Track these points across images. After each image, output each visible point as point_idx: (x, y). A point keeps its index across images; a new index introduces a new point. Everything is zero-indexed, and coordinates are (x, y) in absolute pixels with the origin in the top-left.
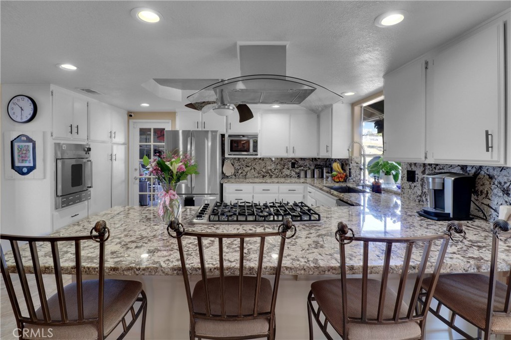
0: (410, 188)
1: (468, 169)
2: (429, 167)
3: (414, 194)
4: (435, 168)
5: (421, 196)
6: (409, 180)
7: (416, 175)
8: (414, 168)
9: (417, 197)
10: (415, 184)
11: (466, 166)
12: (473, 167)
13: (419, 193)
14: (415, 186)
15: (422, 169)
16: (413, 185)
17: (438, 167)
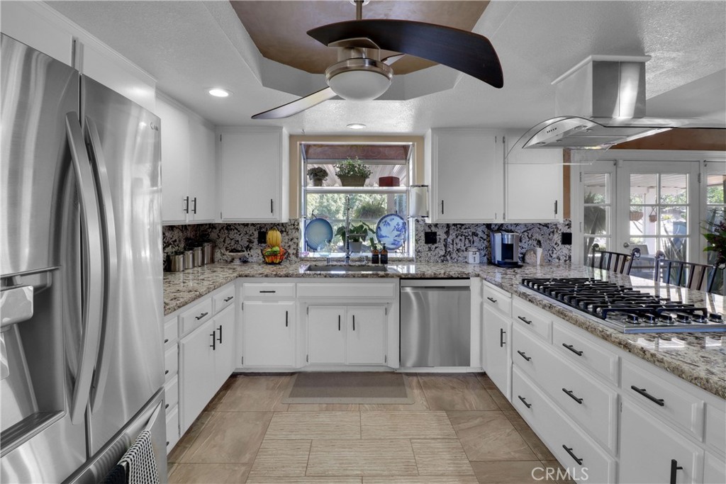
0: (430, 249)
1: (493, 226)
2: (453, 227)
3: (435, 255)
4: (460, 228)
5: (444, 256)
6: (427, 242)
7: (438, 237)
8: (434, 229)
9: (440, 257)
10: (436, 245)
11: (491, 224)
12: (496, 225)
13: (442, 253)
14: (436, 248)
15: (445, 229)
16: (434, 246)
17: (464, 227)
